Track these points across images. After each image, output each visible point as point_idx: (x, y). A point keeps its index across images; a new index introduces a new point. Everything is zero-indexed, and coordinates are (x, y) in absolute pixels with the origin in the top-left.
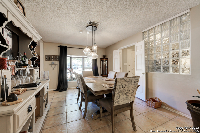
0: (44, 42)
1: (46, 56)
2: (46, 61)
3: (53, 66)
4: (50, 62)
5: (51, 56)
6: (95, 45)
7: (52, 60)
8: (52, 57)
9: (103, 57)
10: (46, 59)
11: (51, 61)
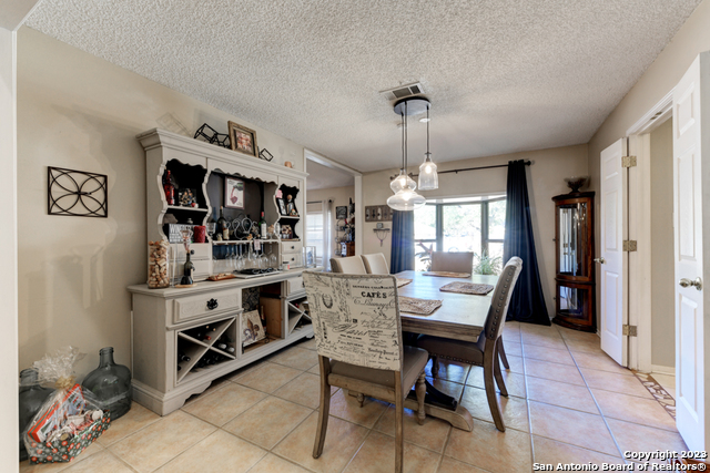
0: (363, 174)
1: (367, 208)
2: (367, 221)
3: (381, 234)
4: (373, 225)
5: (376, 207)
6: (428, 160)
7: (379, 218)
8: (379, 211)
9: (567, 191)
10: (367, 216)
11: (377, 220)
